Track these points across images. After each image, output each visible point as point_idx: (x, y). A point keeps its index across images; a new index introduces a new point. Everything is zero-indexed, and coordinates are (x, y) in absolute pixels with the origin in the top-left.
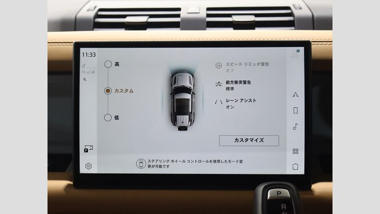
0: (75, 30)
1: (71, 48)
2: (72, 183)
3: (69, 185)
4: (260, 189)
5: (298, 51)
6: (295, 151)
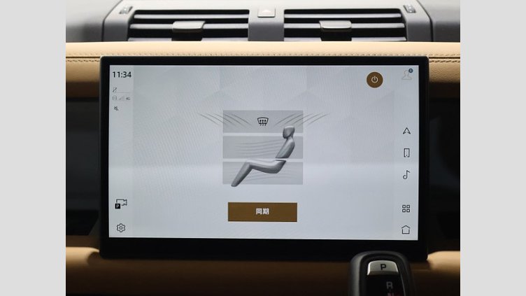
0: (102, 40)
1: (97, 65)
2: (97, 251)
3: (94, 254)
4: (358, 260)
5: (411, 71)
6: (406, 209)
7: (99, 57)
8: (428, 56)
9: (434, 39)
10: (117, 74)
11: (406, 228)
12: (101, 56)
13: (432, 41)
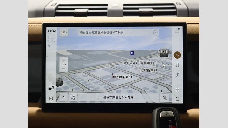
0: (44, 16)
1: (41, 27)
2: (41, 109)
3: (39, 110)
4: (156, 111)
5: (179, 29)
6: (177, 90)
7: (42, 24)
8: (187, 23)
9: (189, 16)
10: (49, 31)
11: (177, 98)
12: (43, 23)
13: (188, 16)
